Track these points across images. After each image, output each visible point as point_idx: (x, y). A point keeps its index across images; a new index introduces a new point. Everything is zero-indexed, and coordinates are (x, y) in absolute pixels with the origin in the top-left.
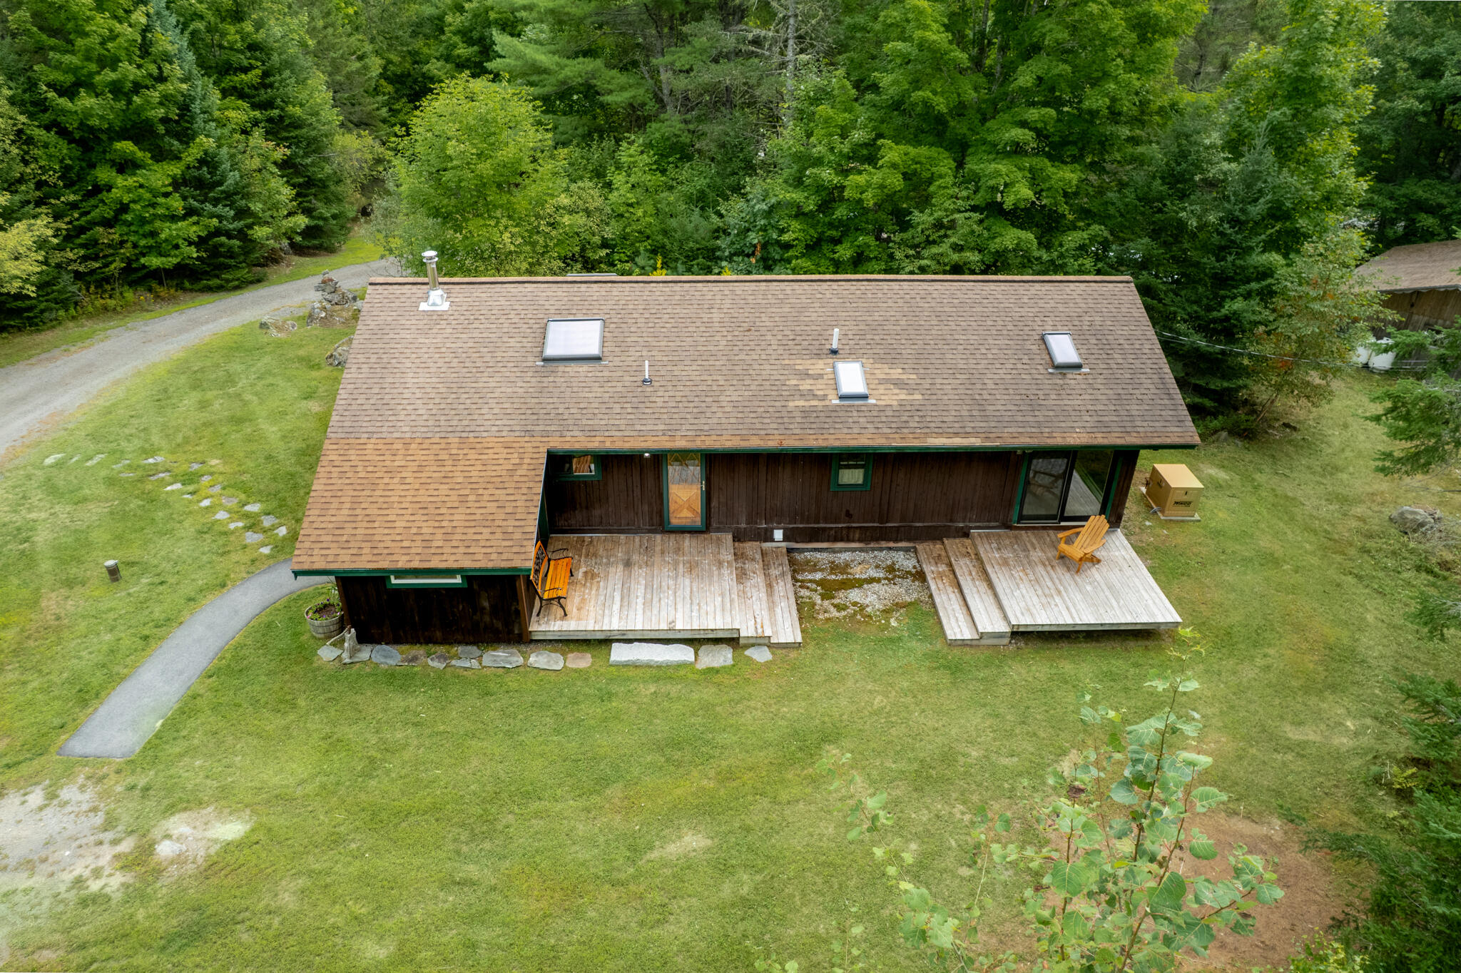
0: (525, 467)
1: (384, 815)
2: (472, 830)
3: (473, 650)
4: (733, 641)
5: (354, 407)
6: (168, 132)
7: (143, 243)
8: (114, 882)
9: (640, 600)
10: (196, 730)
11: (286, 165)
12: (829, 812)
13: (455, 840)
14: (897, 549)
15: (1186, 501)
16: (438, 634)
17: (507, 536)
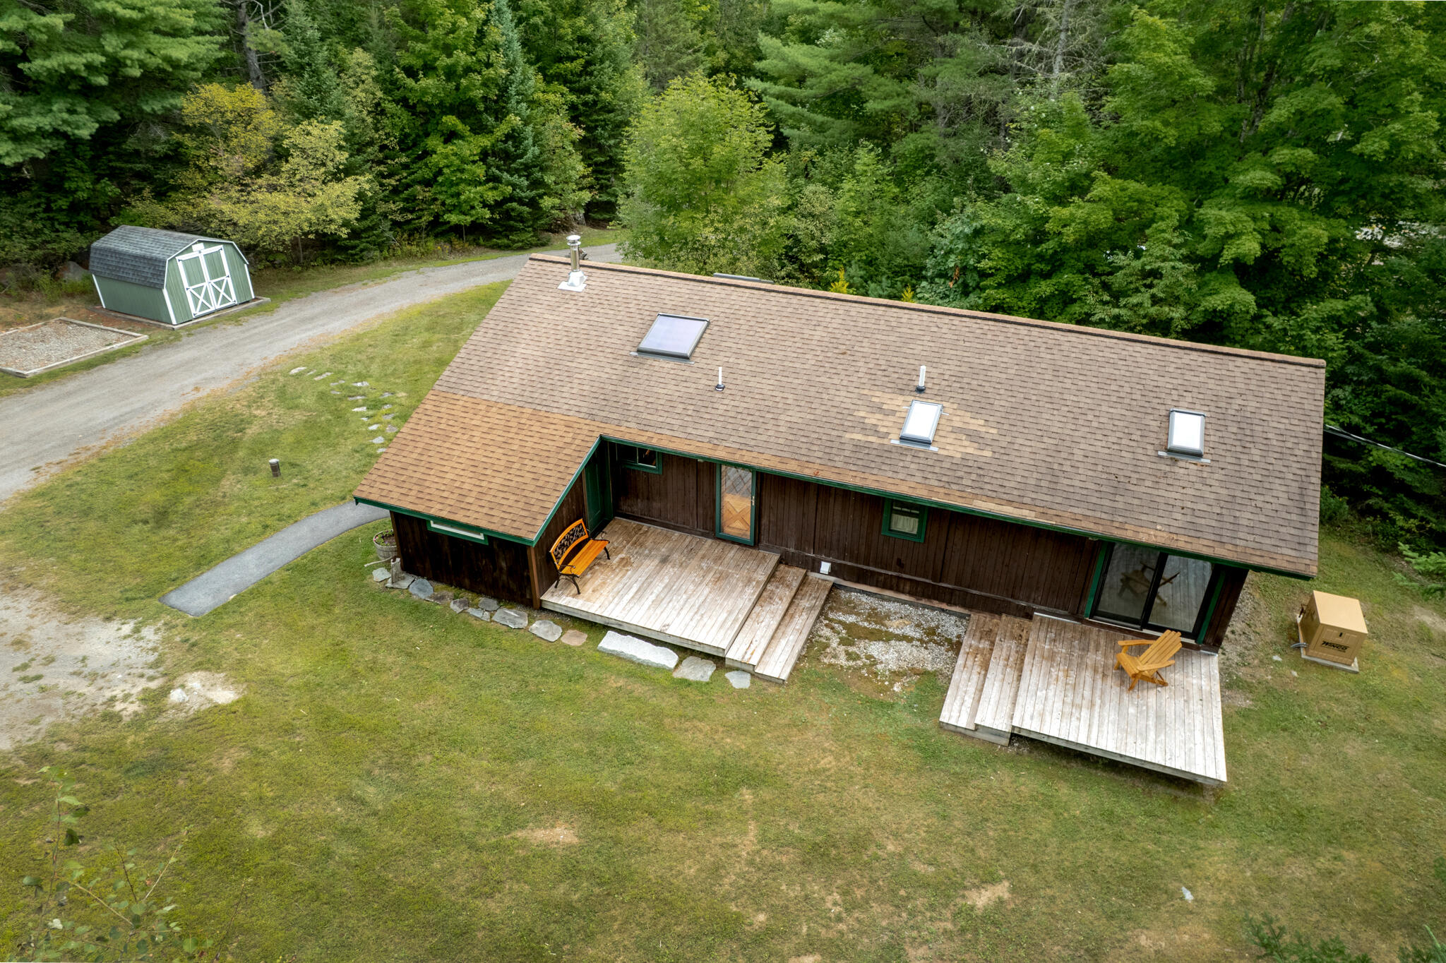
0: (573, 447)
1: (333, 723)
2: (392, 758)
3: (493, 603)
4: (718, 660)
5: (465, 366)
6: (486, 109)
7: (448, 201)
8: (129, 709)
9: (653, 597)
10: (251, 610)
11: (583, 144)
12: (703, 854)
13: (373, 762)
14: (951, 613)
15: (1341, 643)
16: (467, 582)
17: (527, 507)
